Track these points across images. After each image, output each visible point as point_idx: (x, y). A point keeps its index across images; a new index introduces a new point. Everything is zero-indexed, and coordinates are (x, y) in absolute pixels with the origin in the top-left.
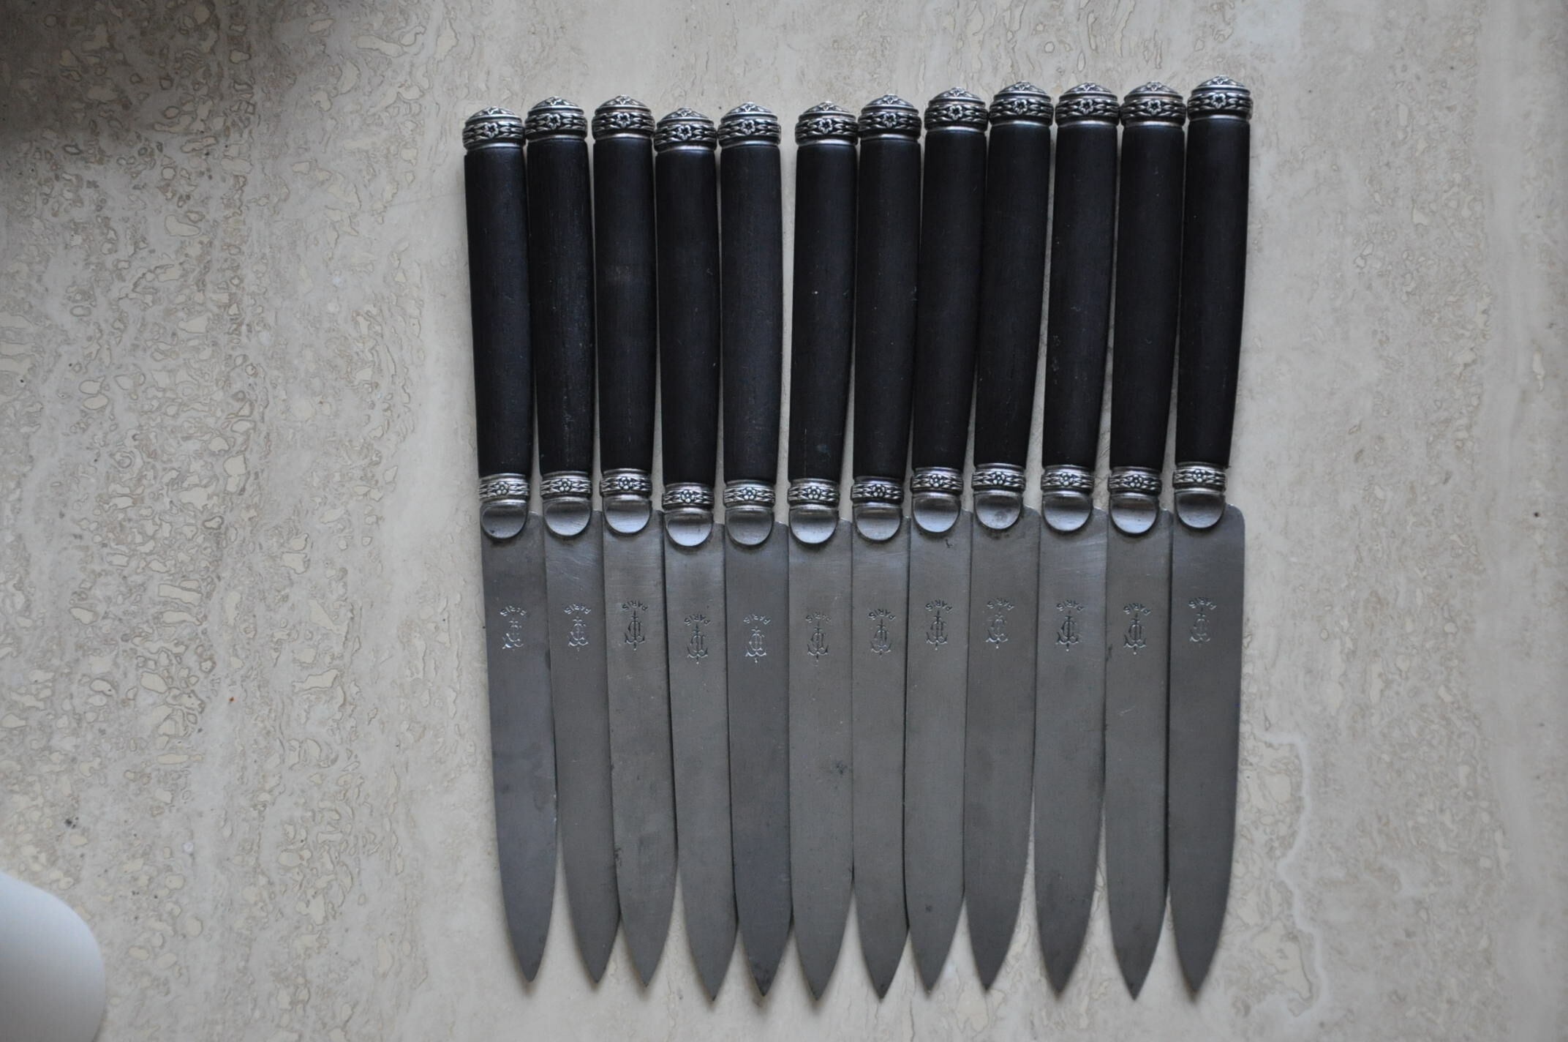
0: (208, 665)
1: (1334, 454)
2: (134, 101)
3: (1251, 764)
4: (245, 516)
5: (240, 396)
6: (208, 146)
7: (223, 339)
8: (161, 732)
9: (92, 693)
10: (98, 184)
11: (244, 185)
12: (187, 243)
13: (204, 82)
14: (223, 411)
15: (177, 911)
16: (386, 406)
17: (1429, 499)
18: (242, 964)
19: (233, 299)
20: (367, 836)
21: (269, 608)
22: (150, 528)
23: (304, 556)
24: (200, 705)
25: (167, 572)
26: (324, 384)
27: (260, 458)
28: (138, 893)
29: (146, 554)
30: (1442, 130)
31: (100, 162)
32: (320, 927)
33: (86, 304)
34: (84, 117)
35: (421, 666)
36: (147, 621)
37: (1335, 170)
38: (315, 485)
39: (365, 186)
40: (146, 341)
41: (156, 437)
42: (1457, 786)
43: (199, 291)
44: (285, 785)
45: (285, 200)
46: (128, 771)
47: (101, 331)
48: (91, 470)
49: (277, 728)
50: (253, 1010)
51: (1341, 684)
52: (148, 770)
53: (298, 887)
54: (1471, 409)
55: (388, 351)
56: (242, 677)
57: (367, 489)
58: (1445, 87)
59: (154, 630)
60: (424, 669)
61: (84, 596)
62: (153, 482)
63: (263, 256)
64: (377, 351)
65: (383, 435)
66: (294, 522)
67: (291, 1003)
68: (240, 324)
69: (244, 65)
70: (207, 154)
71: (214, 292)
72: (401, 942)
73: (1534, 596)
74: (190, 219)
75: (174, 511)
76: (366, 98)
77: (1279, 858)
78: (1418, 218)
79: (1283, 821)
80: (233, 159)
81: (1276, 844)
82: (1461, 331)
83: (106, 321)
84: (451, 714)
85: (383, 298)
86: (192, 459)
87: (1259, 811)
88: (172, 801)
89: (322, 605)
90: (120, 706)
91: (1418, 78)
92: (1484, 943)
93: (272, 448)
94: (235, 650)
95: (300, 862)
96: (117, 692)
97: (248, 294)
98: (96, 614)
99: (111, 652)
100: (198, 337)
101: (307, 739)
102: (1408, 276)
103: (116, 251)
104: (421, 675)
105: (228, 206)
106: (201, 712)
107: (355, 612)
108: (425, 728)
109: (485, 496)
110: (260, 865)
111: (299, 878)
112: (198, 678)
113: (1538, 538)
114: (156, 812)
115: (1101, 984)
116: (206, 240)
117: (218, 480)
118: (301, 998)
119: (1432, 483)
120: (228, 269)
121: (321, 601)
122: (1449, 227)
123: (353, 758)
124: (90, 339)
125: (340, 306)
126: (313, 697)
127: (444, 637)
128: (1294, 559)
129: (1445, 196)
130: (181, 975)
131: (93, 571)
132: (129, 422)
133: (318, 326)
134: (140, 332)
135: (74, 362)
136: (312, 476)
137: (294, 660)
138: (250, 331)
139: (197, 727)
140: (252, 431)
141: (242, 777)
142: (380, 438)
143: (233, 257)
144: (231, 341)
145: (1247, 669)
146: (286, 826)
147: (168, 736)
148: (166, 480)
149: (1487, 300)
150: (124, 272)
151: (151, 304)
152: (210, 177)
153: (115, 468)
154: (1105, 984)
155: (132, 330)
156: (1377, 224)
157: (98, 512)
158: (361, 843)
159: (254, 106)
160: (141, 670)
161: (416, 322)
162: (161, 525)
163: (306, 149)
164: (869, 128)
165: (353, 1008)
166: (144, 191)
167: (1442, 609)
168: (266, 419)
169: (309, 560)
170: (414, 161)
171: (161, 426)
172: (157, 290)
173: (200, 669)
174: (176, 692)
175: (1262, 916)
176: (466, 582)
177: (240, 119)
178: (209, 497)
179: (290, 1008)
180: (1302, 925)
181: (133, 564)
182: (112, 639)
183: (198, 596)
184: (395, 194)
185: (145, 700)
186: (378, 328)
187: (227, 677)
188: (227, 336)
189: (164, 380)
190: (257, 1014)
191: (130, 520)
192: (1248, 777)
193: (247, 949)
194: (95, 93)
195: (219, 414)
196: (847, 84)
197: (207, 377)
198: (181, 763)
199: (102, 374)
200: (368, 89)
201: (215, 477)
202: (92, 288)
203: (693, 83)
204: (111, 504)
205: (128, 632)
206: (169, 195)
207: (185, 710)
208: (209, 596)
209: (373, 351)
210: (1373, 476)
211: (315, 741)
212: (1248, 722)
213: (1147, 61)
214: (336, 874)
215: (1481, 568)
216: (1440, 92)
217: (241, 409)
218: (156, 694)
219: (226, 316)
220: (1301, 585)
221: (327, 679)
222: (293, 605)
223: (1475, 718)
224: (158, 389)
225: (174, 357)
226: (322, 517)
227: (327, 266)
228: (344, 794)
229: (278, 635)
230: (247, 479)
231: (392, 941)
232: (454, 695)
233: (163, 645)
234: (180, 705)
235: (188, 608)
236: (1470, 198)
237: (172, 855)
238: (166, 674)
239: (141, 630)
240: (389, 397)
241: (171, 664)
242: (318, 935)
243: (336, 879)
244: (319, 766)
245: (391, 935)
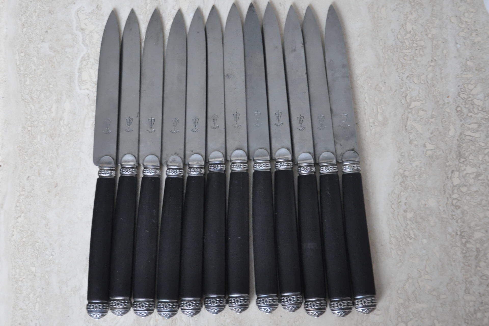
0: (459, 109)
1: (64, 186)
3: (94, 83)
4: (450, 163)
5: (457, 207)
6: (482, 306)
7: (467, 229)
8: (474, 86)
11: (465, 290)
12: (486, 267)
14: (464, 202)
15: (460, 25)
16: (400, 204)
17: (34, 171)
18: (435, 8)
19: (465, 245)
20: (393, 52)
21: (438, 129)
22: (487, 158)
23: (427, 149)
24: (460, 95)
25: (478, 142)
26: (425, 212)
27: (447, 184)
28: (475, 30)
30: (24, 301)
32: (407, 21)
35: (379, 110)
36: (484, 124)
37: (61, 287)
38: (425, 175)
39: (416, 289)
42: (30, 78)
43: (479, 248)
44: (425, 68)
45: (448, 283)
46: (484, 71)
49: (430, 88)
51: (65, 110)
52: (477, 72)
53: (417, 34)
54: (19, 202)
55: (401, 224)
56: (445, 105)
57: (405, 173)
58: (23, 317)
59: (481, 121)
63: (454, 261)
66: (431, 161)
68: (461, 235)
71: (472, 248)
72: (378, 17)
74: (486, 277)
75: (478, 165)
77: (86, 54)
78: (33, 269)
79: (84, 65)
80: (471, 301)
81: (87, 58)
82: (21, 229)
84: (366, 94)
85: (405, 245)
86: (473, 184)
87: (92, 68)
88: (466, 61)
91: (31, 321)
92: (25, 30)
93: (443, 188)
94: (449, 115)
95: (417, 42)
97: (459, 247)
100: (477, 230)
101: (419, 84)
102: (38, 248)
104: (379, 107)
105: (471, 282)
106: (459, 92)
107: (405, 128)
108: (376, 89)
109: (358, 165)
110: (432, 41)
111: (417, 37)
112: (462, 105)
114: (472, 57)
115: (143, 13)
116: (478, 268)
117: (463, 176)
119: (33, 177)
120: (468, 257)
121: (418, 132)
122: (24, 266)
123: (401, 77)
125: (422, 242)
126: (418, 98)
127: (371, 120)
128: (78, 150)
129: (24, 277)
130: (456, 4)
133: (430, 234)
136: (426, 177)
137: (426, 111)
138: (456, 232)
139: (460, 87)
140: (451, 194)
141: (441, 70)
142: (401, 192)
143: (466, 262)
144: (463, 228)
145: (94, 114)
146: (423, 54)
147: (471, 84)
148: (483, 176)
149: (12, 239)
152: (480, 293)
156: (47, 268)
158: (395, 49)
159: (465, 322)
160: (484, 107)
161: (392, 236)
162: (483, 159)
163: (442, 304)
167: (32, 134)
168: (446, 199)
169: (424, 147)
170: (398, 298)
173: (461, 108)
174: (470, 99)
175: (92, 36)
177: (470, 317)
178: (465, 169)
180: (79, 33)
183: (465, 134)
184: (404, 285)
185: (481, 96)
187: (451, 105)
188: (465, 230)
192: (95, 79)
193: (433, 12)
195: (465, 201)
197: (471, 215)
198: (465, 74)
207: (465, 93)
208: (461, 134)
209: (407, 224)
210: (52, 179)
211: (416, 83)
212: (94, 97)
214: (403, 39)
215: (19, 148)
216: (24, 315)
217: (456, 203)
218: (477, 98)
219: (466, 238)
220: (76, 142)
221: (413, 105)
222: (429, 131)
223: (23, 99)
225: (485, 222)
226: (421, 162)
227: (428, 257)
228: (403, 65)
229: (433, 120)
230: (451, 176)
231: (381, 17)
232: (366, 100)
233: (476, 116)
234: (467, 95)
235: (468, 129)
236: (16, 276)
237: (464, 43)
238: (474, 105)
239: (486, 121)
240: (400, 207)
241: (473, 109)
242: (408, 19)
243: (403, 37)
244: (413, 75)
245: (382, 20)
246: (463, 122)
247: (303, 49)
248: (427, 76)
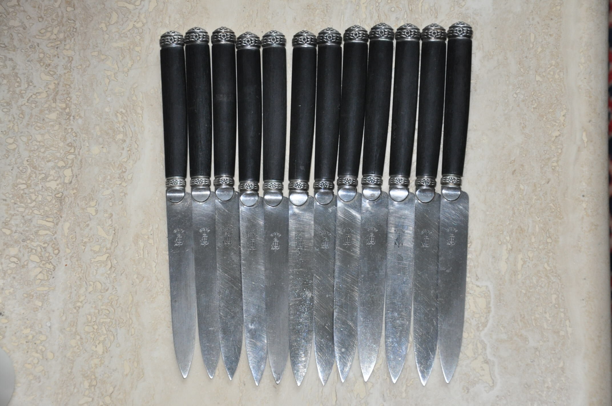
0: (56, 251)
1: (504, 172)
2: (28, 26)
3: (471, 294)
4: (72, 192)
5: (70, 144)
6: (57, 45)
7: (63, 122)
8: (38, 278)
9: (10, 262)
10: (13, 59)
11: (72, 60)
12: (49, 83)
13: (56, 19)
14: (63, 150)
15: (44, 349)
16: (128, 149)
17: (541, 190)
18: (70, 371)
19: (67, 105)
20: (120, 320)
21: (81, 229)
22: (34, 197)
23: (95, 208)
24: (53, 267)
25: (40, 214)
26: (104, 140)
27: (78, 170)
28: (28, 342)
29: (32, 207)
30: (548, 43)
31: (14, 51)
32: (101, 356)
33: (8, 107)
34: (8, 32)
35: (142, 253)
36: (32, 234)
37: (505, 59)
38: (100, 180)
39: (120, 61)
40: (32, 122)
41: (36, 161)
42: (551, 303)
43: (54, 103)
44: (87, 300)
45: (88, 67)
46: (24, 293)
47: (14, 118)
48: (10, 174)
49: (84, 277)
50: (74, 388)
51: (506, 262)
52: (32, 293)
53: (92, 340)
54: (558, 154)
55: (130, 128)
56: (70, 256)
57: (121, 182)
58: (549, 27)
59: (35, 238)
60: (143, 254)
61: (7, 224)
62: (35, 178)
63: (80, 89)
64: (125, 127)
65: (127, 161)
66: (91, 195)
67: (89, 386)
68: (70, 116)
69: (72, 13)
70: (57, 48)
71: (60, 103)
72: (133, 362)
73: (582, 228)
74: (49, 73)
75: (43, 190)
76: (121, 26)
77: (481, 330)
78: (538, 78)
79: (483, 317)
80: (67, 50)
81: (480, 325)
82: (554, 123)
83: (16, 114)
84: (154, 272)
85: (127, 106)
86: (50, 169)
87: (474, 312)
88: (42, 305)
89: (103, 228)
90: (21, 268)
91: (538, 23)
92: (561, 365)
93: (83, 166)
94: (67, 245)
95: (93, 330)
96: (20, 262)
97: (73, 104)
98: (12, 231)
99: (18, 246)
100: (53, 121)
101: (96, 281)
102: (534, 101)
103: (20, 86)
104: (142, 256)
105: (65, 69)
106: (54, 270)
107: (116, 231)
108: (143, 277)
109: (168, 185)
110: (77, 331)
111: (93, 337)
112: (52, 256)
113: (584, 205)
114: (35, 310)
115: (411, 380)
116: (56, 82)
118: (93, 384)
119: (543, 183)
120: (65, 94)
121: (102, 226)
122: (550, 82)
123: (114, 289)
124: (10, 121)
125: (110, 109)
126: (99, 265)
127: (151, 241)
128: (488, 213)
129: (549, 70)
130: (45, 375)
131: (11, 214)
132: (25, 154)
133: (101, 117)
134: (30, 119)
135: (3, 130)
136: (99, 177)
138: (74, 119)
139: (52, 276)
140: (75, 159)
141: (70, 296)
143: (68, 89)
144: (66, 123)
145: (469, 256)
146: (88, 316)
147: (40, 279)
148: (40, 178)
149: (565, 111)
150: (24, 95)
151: (34, 108)
152: (58, 57)
153: (20, 172)
154: (413, 380)
155: (27, 118)
156: (522, 80)
157: (13, 190)
158: (117, 323)
159: (76, 29)
160: (30, 253)
161: (140, 115)
162: (38, 196)
163: (97, 47)
164: (321, 41)
165: (114, 388)
166: (31, 62)
167: (546, 233)
168: (81, 154)
169: (97, 210)
170: (140, 52)
171: (38, 156)
172: (37, 102)
173: (54, 253)
174: (44, 262)
175: (475, 354)
176: (160, 219)
177: (71, 34)
178: (58, 185)
179: (88, 388)
180: (490, 357)
181: (27, 211)
182: (18, 241)
183: (53, 224)
184: (133, 65)
185: (31, 265)
186: (125, 118)
187: (64, 256)
188: (65, 121)
189: (39, 138)
190: (76, 390)
191: (25, 194)
192: (469, 299)
193: (72, 365)
194: (12, 23)
195: (61, 151)
196: (313, 23)
197: (57, 137)
198: (46, 291)
199: (15, 135)
200: (121, 23)
201: (60, 177)
202: (11, 101)
203: (252, 22)
204: (18, 187)
205: (25, 238)
206: (42, 64)
207: (48, 270)
208: (57, 224)
209: (123, 127)
210: (519, 180)
211: (99, 282)
212: (469, 277)
213: (431, 15)
214: (107, 335)
215: (561, 217)
216: (547, 29)
217: (70, 149)
218: (36, 263)
219: (64, 113)
220: (491, 223)
221: (104, 258)
222: (91, 228)
223: (559, 276)
224: (37, 141)
225: (43, 129)
226: (103, 193)
227: (105, 93)
228: (111, 303)
229: (85, 240)
230: (73, 178)
231: (130, 362)
232: (155, 264)
233: (39, 243)
234: (45, 267)
235: (49, 229)
236: (559, 70)
237: (42, 327)
238: (40, 255)
239: (30, 238)
240: (129, 146)
241: (42, 251)
242: (100, 359)
243: (107, 337)
244: (101, 292)
245: (129, 359)
246: (54, 237)
248: (86, 290)
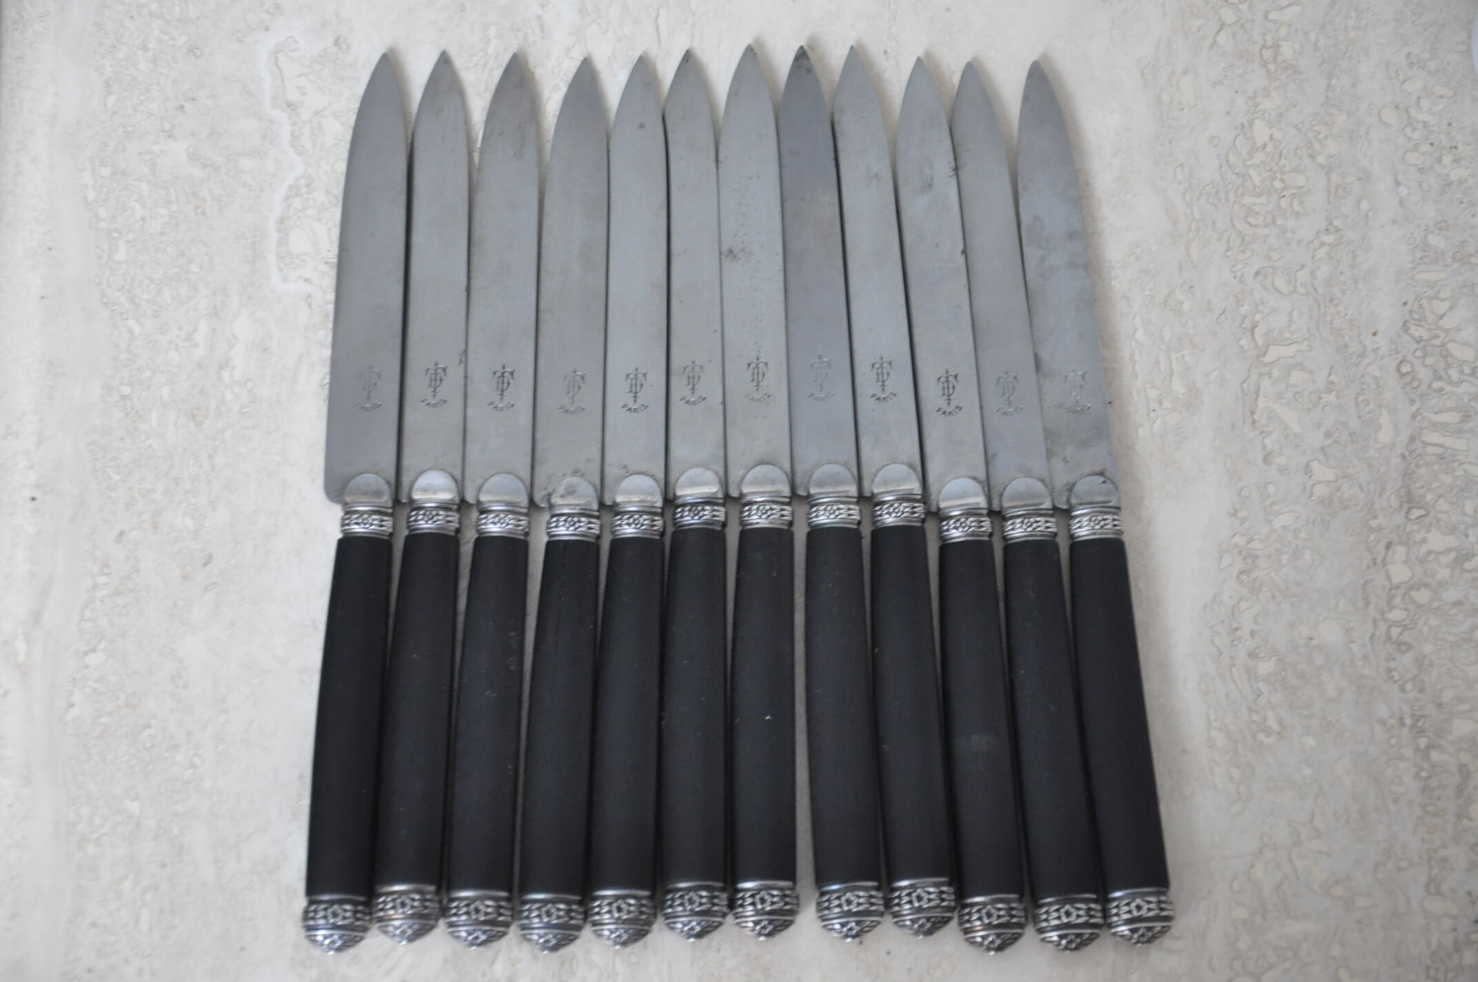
0: (1405, 368)
1: (232, 562)
3: (326, 263)
5: (1403, 648)
7: (1431, 710)
11: (1428, 884)
14: (1421, 632)
15: (1408, 131)
16: (1238, 633)
17: (139, 515)
18: (1334, 82)
19: (1425, 753)
20: (1216, 201)
21: (1345, 424)
23: (1313, 478)
24: (1409, 328)
25: (1462, 464)
26: (1310, 659)
27: (1372, 580)
28: (1451, 147)
30: (104, 902)
32: (1258, 115)
35: (1175, 365)
37: (220, 860)
38: (1308, 551)
39: (1286, 877)
42: (128, 242)
43: (1466, 765)
44: (1308, 250)
45: (1377, 865)
49: (1322, 306)
50: (1317, 41)
51: (235, 338)
52: (1456, 265)
53: (1284, 153)
54: (92, 606)
55: (1240, 691)
56: (1366, 356)
57: (1249, 546)
58: (98, 949)
59: (1469, 404)
60: (1171, 363)
63: (1395, 801)
64: (1254, 692)
65: (1239, 602)
66: (1327, 513)
67: (1279, 46)
68: (1413, 726)
71: (1447, 763)
72: (1172, 102)
75: (1462, 527)
77: (302, 177)
78: (134, 807)
79: (297, 210)
80: (1446, 914)
81: (304, 189)
82: (97, 685)
84: (1138, 317)
85: (1253, 751)
86: (1450, 582)
87: (319, 220)
88: (1426, 235)
89: (1286, 427)
91: (126, 960)
92: (112, 100)
93: (1361, 591)
94: (1378, 385)
95: (1284, 177)
97: (1408, 759)
100: (1460, 712)
101: (1289, 295)
102: (148, 745)
104: (1174, 356)
105: (1445, 860)
106: (1406, 322)
107: (1251, 419)
108: (1165, 304)
110: (1327, 173)
111: (1282, 162)
112: (1415, 357)
113: (33, 476)
114: (1443, 224)
115: (476, 65)
116: (1465, 822)
117: (1418, 558)
118: (1269, 51)
119: (135, 532)
120: (1436, 788)
121: (1289, 431)
122: (103, 796)
123: (1239, 274)
125: (1300, 743)
126: (1287, 335)
127: (1153, 394)
128: (278, 458)
129: (105, 830)
130: (1397, 72)
133: (1324, 722)
136: (1312, 561)
137: (1311, 372)
138: (1401, 718)
139: (1408, 307)
140: (1386, 609)
141: (1355, 257)
142: (1241, 599)
143: (1430, 802)
144: (1421, 707)
145: (327, 353)
146: (1302, 211)
147: (1440, 299)
149: (68, 717)
152: (1469, 894)
156: (177, 802)
158: (1222, 193)
161: (1214, 724)
163: (1360, 922)
165: (1215, 42)
167: (132, 408)
168: (1371, 623)
169: (1307, 473)
170: (1233, 904)
173: (1413, 366)
174: (1437, 342)
175: (320, 124)
177: (1443, 961)
178: (1424, 540)
179: (1280, 42)
180: (282, 116)
183: (1424, 438)
184: (1251, 868)
185: (1469, 334)
186: (1255, 717)
187: (1383, 357)
188: (1426, 713)
190: (1313, 36)
192: (329, 251)
193: (1329, 94)
195: (1425, 629)
197: (1444, 669)
198: (1422, 272)
201: (1421, 561)
207: (1423, 323)
208: (1412, 439)
209: (1258, 692)
210: (195, 539)
211: (1282, 293)
212: (328, 303)
214: (1245, 165)
215: (92, 447)
216: (103, 943)
217: (1400, 634)
218: (1458, 339)
219: (1429, 734)
220: (271, 433)
221: (1273, 353)
222: (1319, 427)
223: (106, 304)
226: (1298, 517)
227: (1321, 788)
228: (1243, 242)
229: (1331, 398)
230: (1384, 559)
231: (1180, 103)
232: (1137, 336)
233: (1455, 389)
234: (1429, 329)
235: (1434, 426)
236: (80, 827)
237: (1420, 184)
238: (1450, 360)
240: (1235, 643)
241: (1445, 369)
242: (1258, 109)
243: (1244, 160)
244: (1273, 268)
245: (1182, 109)
246: (1417, 405)
247: (954, 182)
248: (1312, 273)
